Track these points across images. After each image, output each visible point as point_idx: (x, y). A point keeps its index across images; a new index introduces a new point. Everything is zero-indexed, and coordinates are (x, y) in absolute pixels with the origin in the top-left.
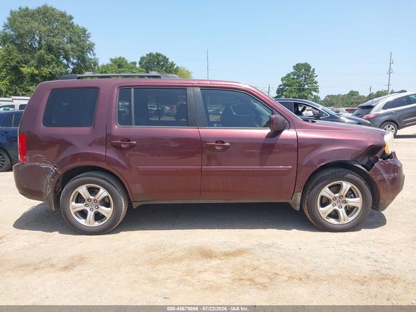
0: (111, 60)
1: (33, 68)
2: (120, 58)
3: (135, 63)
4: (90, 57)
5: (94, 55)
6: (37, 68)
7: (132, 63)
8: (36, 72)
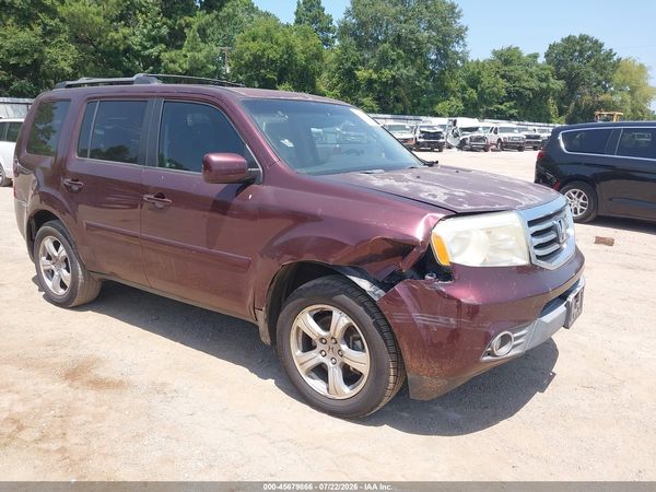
0: (494, 52)
1: (371, 71)
2: (509, 49)
3: (535, 56)
4: (458, 49)
5: (465, 45)
6: (376, 70)
7: (530, 56)
8: (375, 76)
